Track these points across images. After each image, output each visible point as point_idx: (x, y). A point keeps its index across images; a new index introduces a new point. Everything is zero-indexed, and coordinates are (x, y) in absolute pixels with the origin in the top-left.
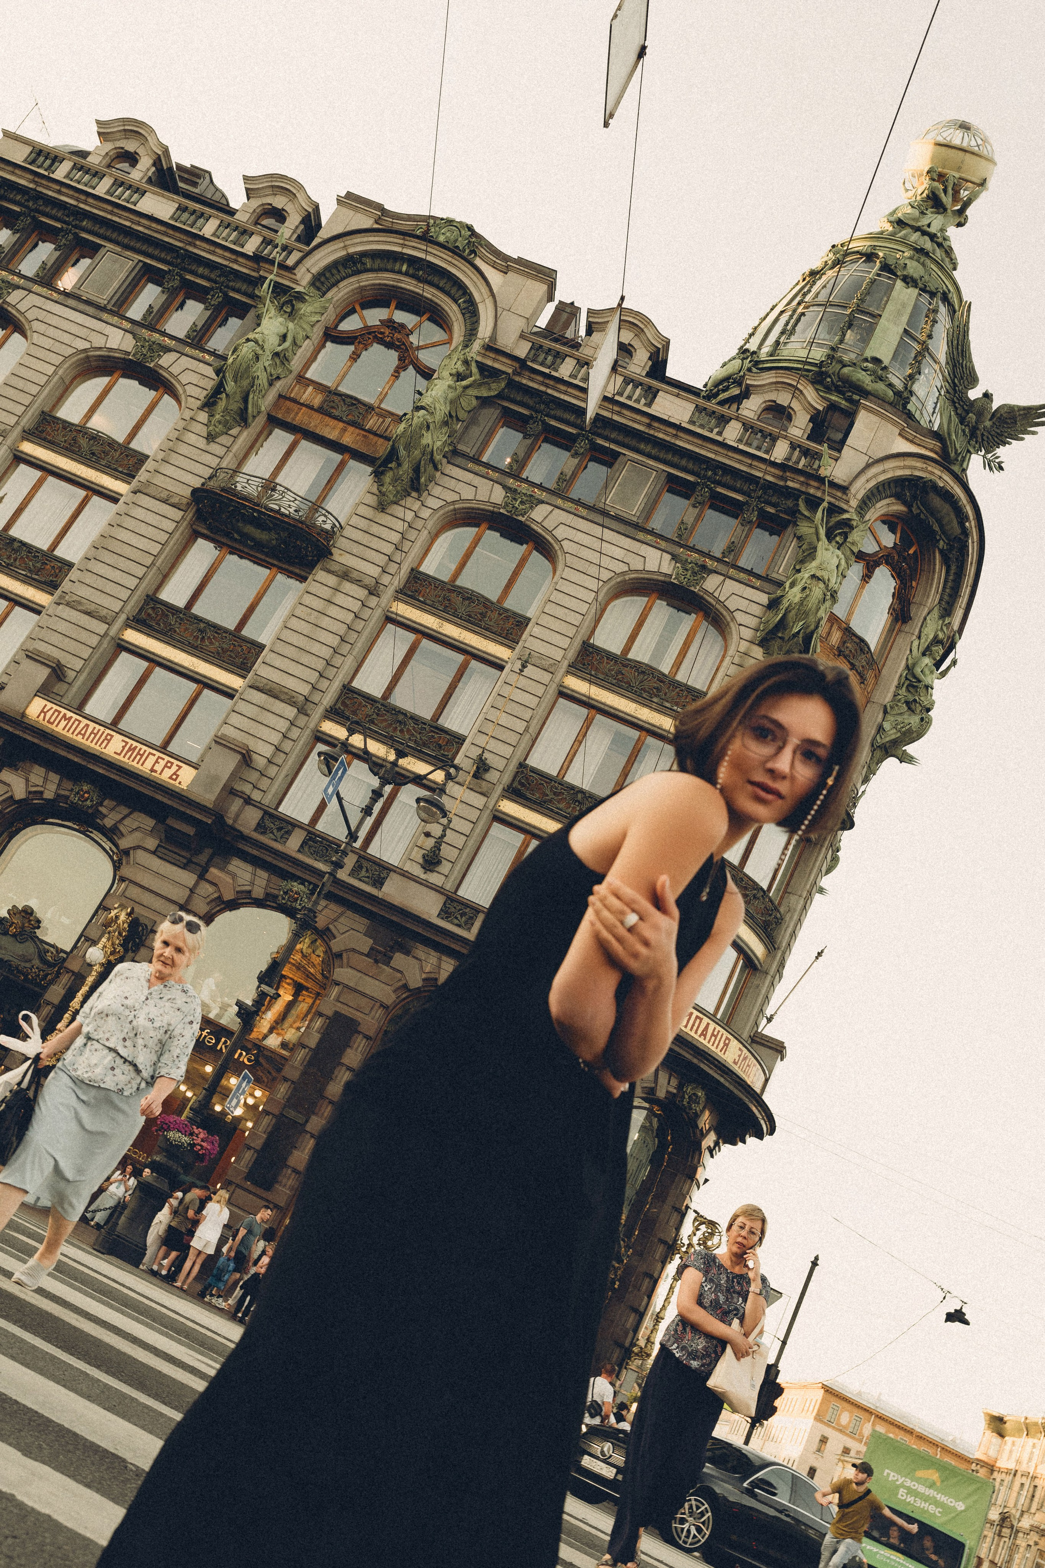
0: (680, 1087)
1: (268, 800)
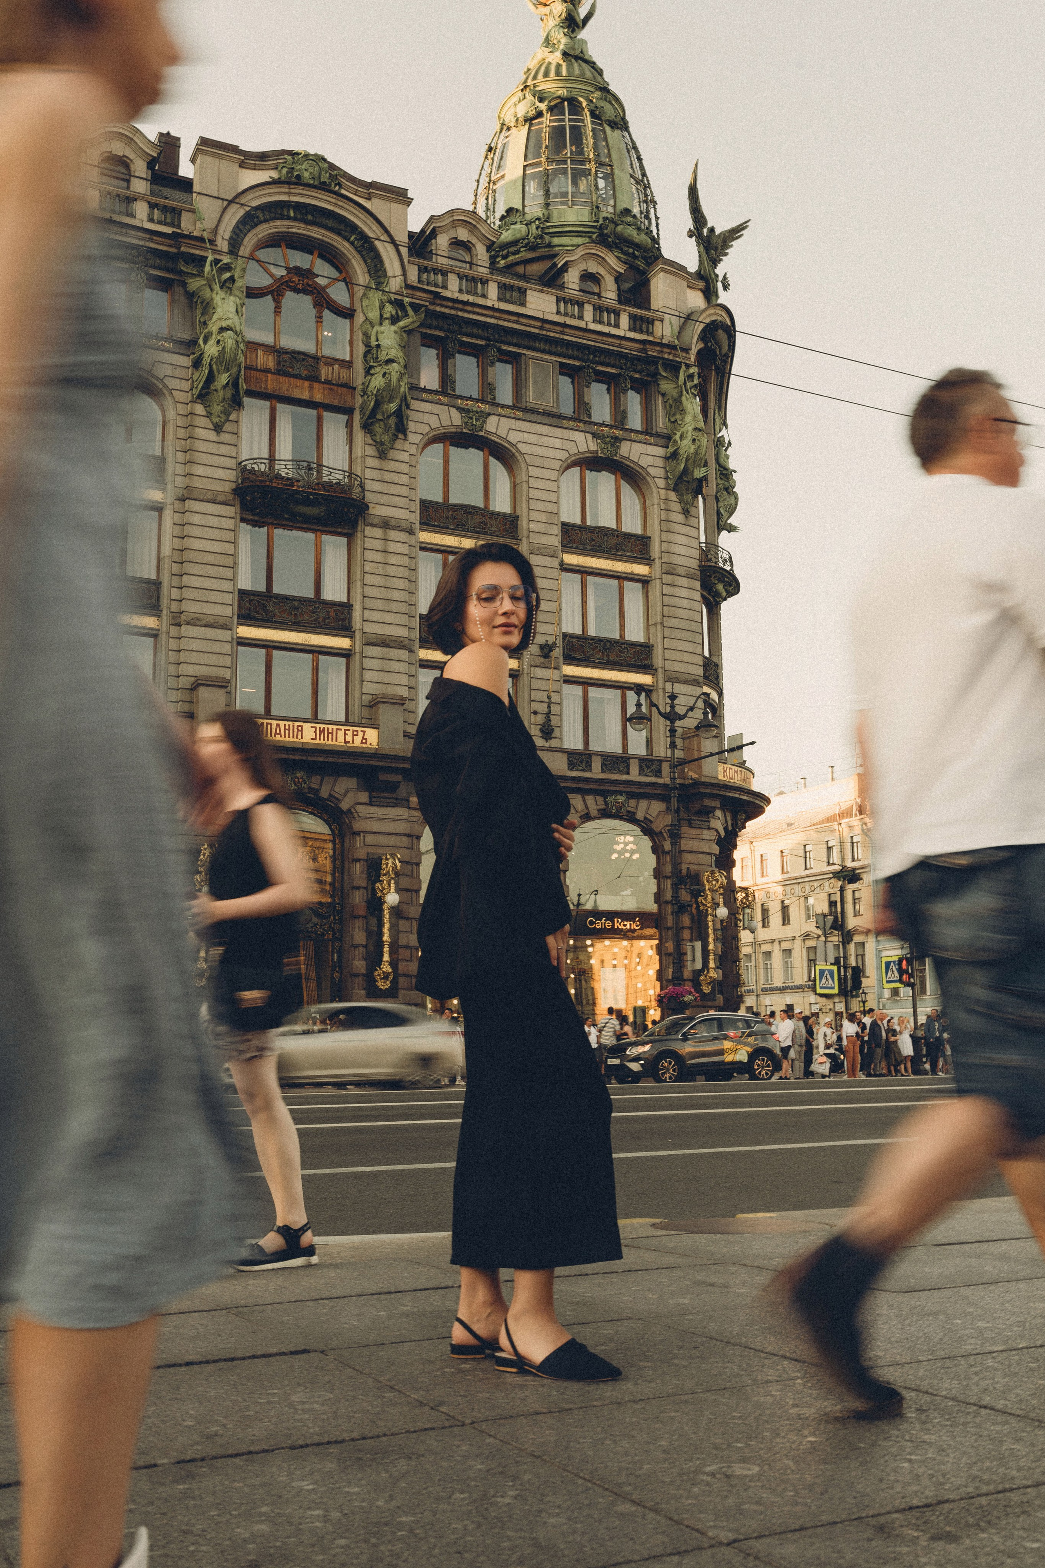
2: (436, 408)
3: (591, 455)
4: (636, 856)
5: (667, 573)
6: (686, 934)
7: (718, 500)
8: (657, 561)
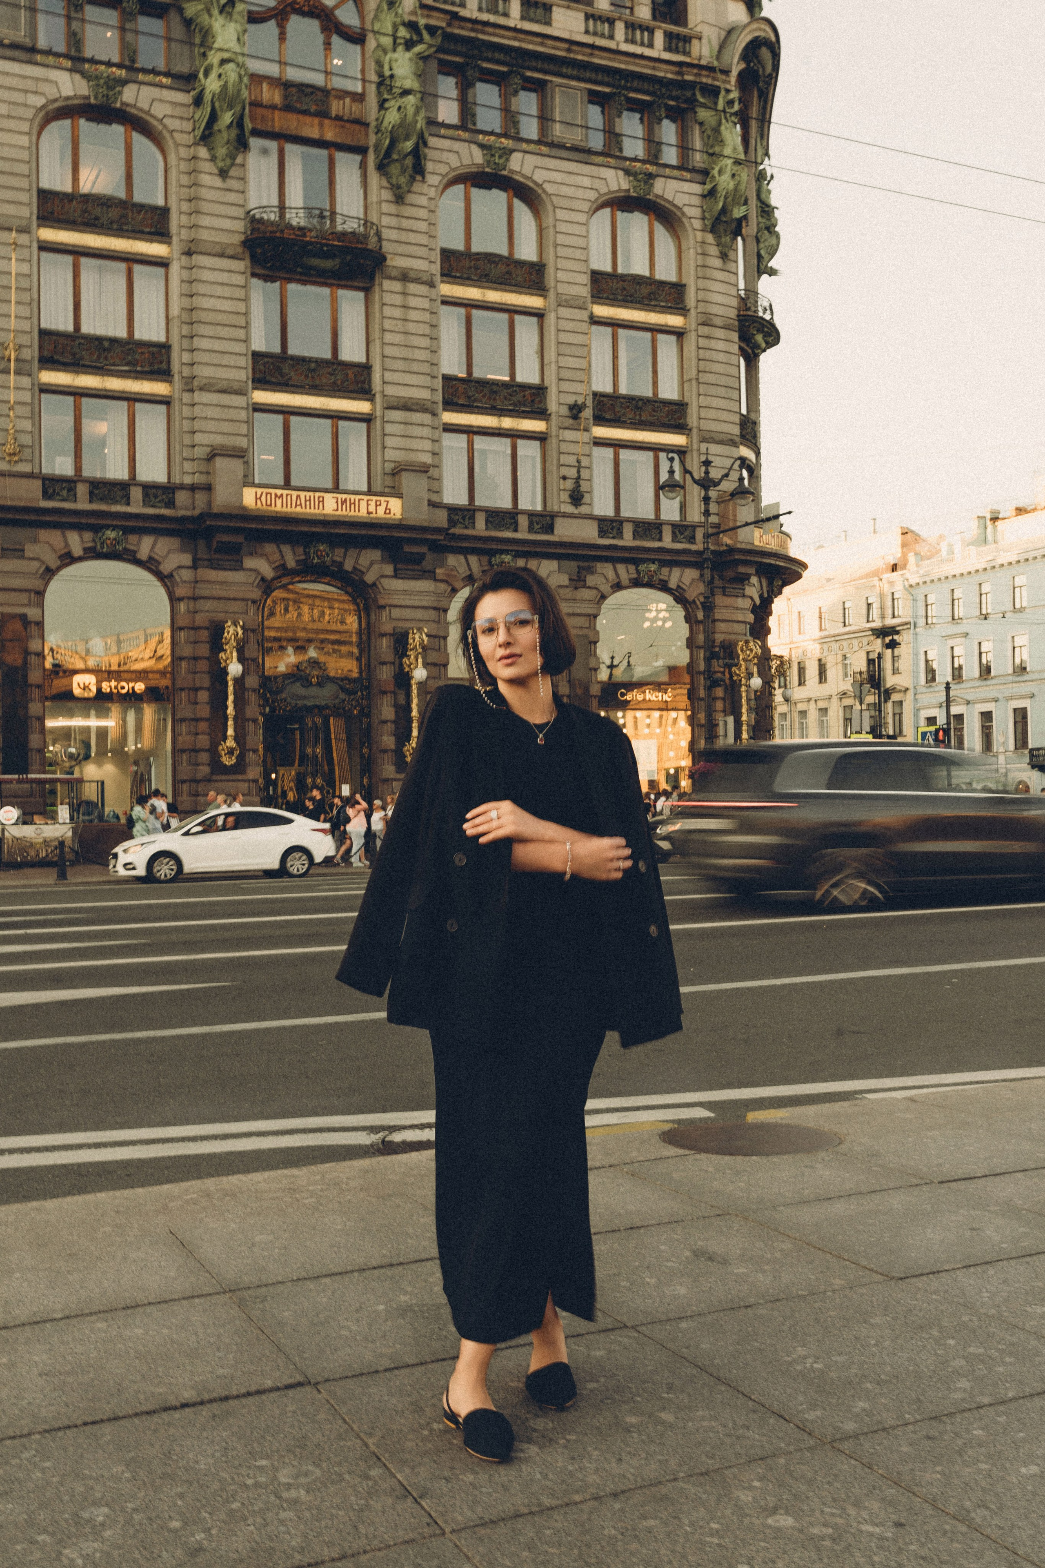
2: (457, 146)
3: (622, 194)
4: (668, 624)
5: (704, 324)
6: (719, 705)
7: (758, 241)
8: (692, 311)
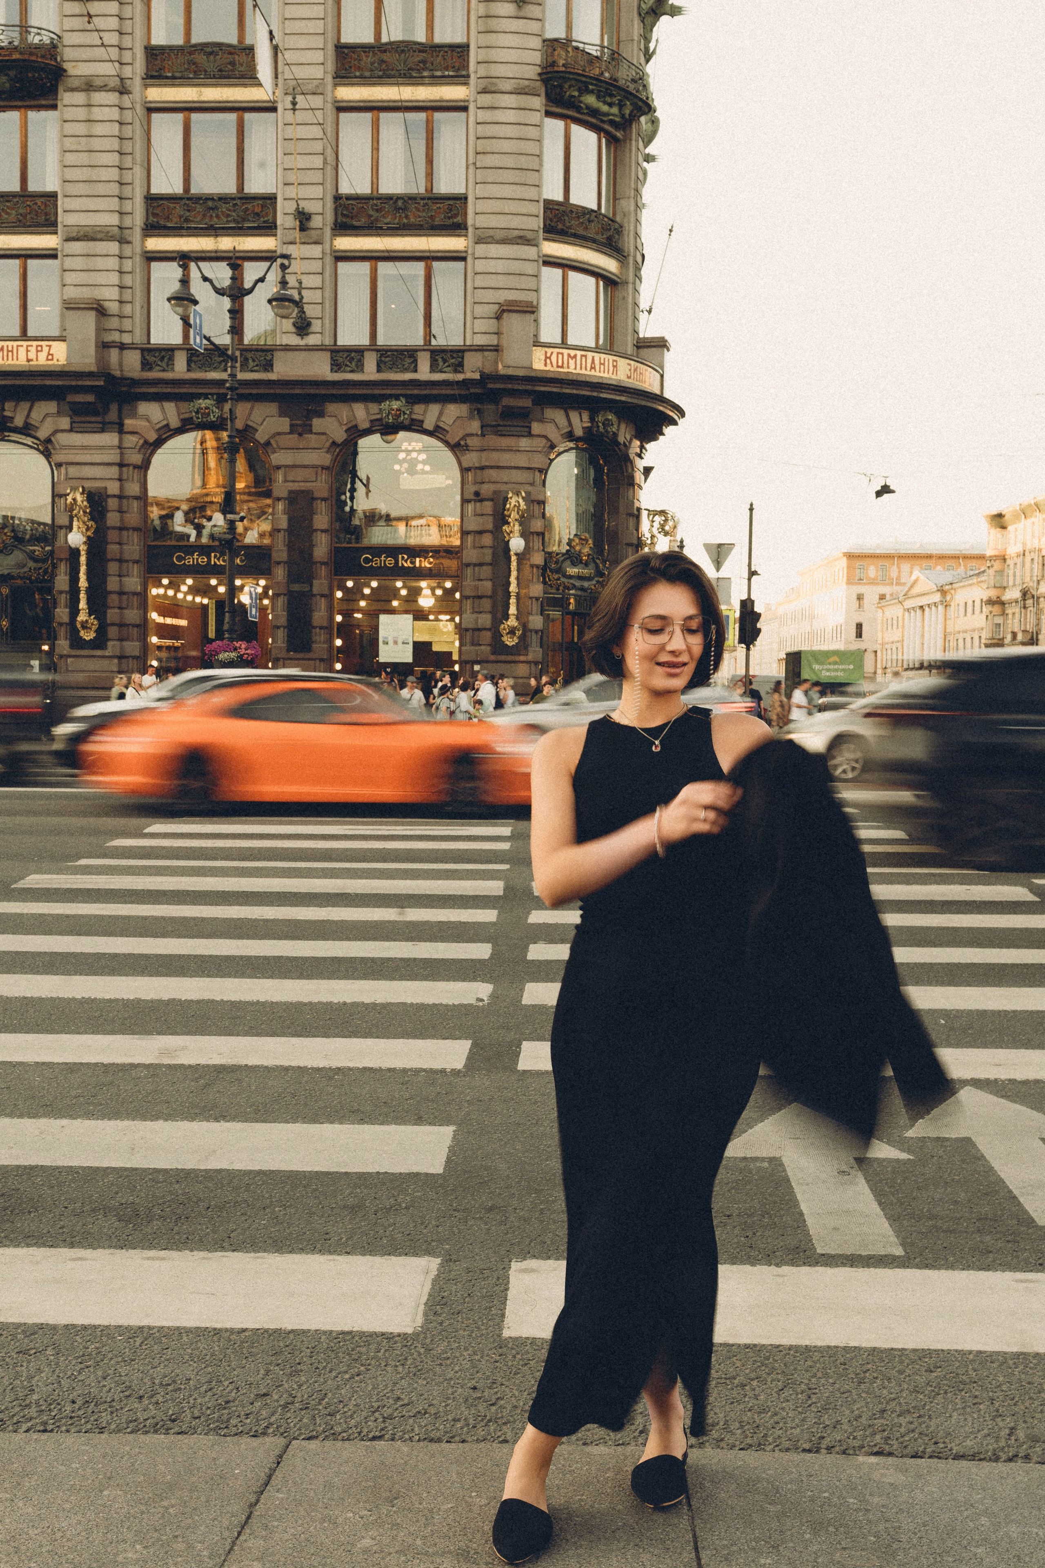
0: (592, 419)
1: (138, 337)
5: (485, 91)
8: (472, 77)
